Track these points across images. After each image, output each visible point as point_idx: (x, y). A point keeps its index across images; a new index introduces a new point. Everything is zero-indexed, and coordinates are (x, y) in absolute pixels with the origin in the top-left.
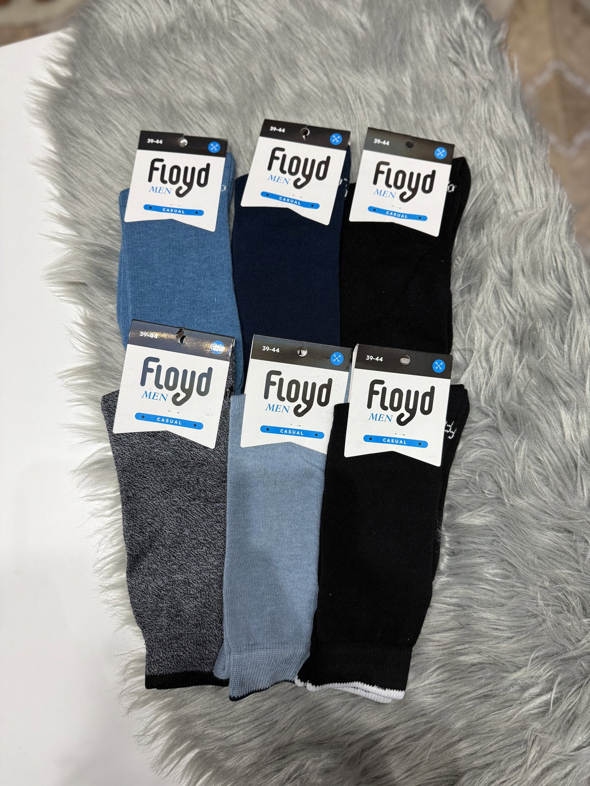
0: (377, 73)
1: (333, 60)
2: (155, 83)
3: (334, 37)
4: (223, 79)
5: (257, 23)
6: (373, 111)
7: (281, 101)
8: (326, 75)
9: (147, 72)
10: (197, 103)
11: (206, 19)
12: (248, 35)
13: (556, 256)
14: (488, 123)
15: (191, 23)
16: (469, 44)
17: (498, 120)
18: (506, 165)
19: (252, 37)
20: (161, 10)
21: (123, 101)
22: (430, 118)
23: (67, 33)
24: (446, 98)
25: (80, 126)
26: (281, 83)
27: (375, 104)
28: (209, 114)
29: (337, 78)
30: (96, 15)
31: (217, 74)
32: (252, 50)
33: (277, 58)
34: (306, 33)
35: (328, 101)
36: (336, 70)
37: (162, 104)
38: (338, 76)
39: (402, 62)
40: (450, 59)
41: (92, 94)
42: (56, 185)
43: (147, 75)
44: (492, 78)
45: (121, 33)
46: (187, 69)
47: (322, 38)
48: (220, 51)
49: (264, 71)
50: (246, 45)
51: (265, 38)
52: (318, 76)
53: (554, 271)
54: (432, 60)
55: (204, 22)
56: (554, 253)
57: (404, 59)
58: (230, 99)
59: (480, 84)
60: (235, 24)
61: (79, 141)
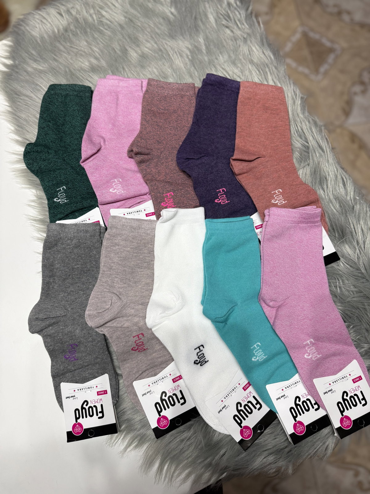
0: (184, 38)
1: (158, 35)
2: (60, 61)
3: (157, 22)
4: (98, 53)
5: (113, 20)
6: (184, 59)
7: (132, 61)
8: (156, 43)
9: (55, 55)
10: (85, 68)
11: (85, 22)
12: (109, 27)
13: (297, 123)
14: (249, 56)
15: (76, 25)
16: (233, 15)
17: (254, 54)
18: (262, 78)
19: (112, 29)
20: (59, 20)
21: (43, 73)
22: (217, 59)
23: (8, 41)
24: (224, 46)
25: (21, 89)
26: (131, 51)
27: (185, 55)
28: (93, 74)
29: (161, 44)
30: (22, 28)
31: (95, 51)
32: (112, 36)
33: (127, 38)
34: (141, 22)
35: (159, 57)
36: (161, 40)
37: (66, 72)
38: (162, 42)
39: (197, 30)
40: (223, 25)
41: (26, 71)
42: (12, 124)
43: (55, 57)
44: (249, 31)
45: (38, 36)
46: (77, 50)
47: (151, 24)
48: (94, 38)
49: (120, 46)
50: (109, 33)
51: (119, 28)
52: (151, 44)
53: (297, 132)
54: (214, 27)
55: (84, 24)
56: (295, 122)
57: (198, 28)
58: (104, 63)
59: (242, 36)
60: (101, 23)
61: (22, 98)
